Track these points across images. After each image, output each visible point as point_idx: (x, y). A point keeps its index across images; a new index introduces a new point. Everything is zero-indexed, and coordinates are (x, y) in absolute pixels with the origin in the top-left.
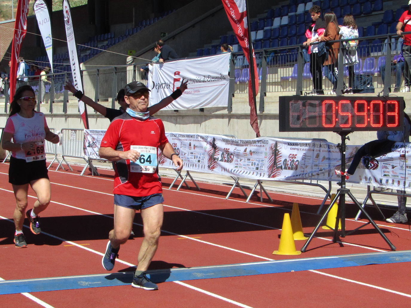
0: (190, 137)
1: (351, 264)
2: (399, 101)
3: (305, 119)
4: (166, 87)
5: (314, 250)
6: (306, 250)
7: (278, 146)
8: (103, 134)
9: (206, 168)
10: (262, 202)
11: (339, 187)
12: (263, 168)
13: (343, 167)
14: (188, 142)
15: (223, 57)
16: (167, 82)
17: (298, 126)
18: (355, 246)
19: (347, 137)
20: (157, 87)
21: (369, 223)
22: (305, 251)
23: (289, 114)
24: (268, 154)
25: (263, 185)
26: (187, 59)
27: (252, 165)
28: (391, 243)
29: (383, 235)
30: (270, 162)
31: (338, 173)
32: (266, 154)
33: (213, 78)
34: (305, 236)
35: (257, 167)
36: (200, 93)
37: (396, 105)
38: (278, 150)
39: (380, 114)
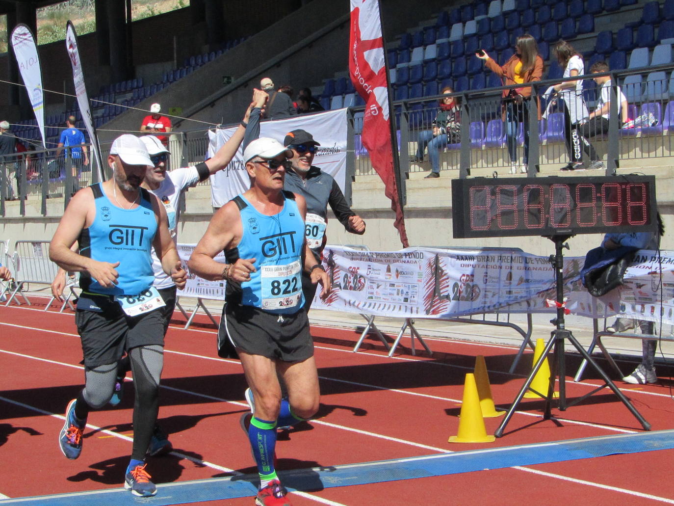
1: (580, 455)
2: (649, 183)
3: (496, 216)
4: (240, 167)
5: (515, 433)
6: (503, 433)
7: (440, 261)
9: (319, 301)
10: (415, 356)
11: (555, 328)
12: (415, 299)
13: (560, 294)
15: (333, 117)
17: (485, 228)
18: (583, 425)
19: (564, 244)
21: (604, 386)
22: (502, 435)
23: (469, 208)
24: (424, 275)
25: (414, 326)
26: (273, 120)
27: (398, 294)
28: (644, 419)
29: (630, 405)
30: (427, 288)
31: (552, 305)
32: (420, 275)
34: (497, 410)
35: (407, 297)
37: (644, 190)
38: (441, 269)
39: (618, 204)
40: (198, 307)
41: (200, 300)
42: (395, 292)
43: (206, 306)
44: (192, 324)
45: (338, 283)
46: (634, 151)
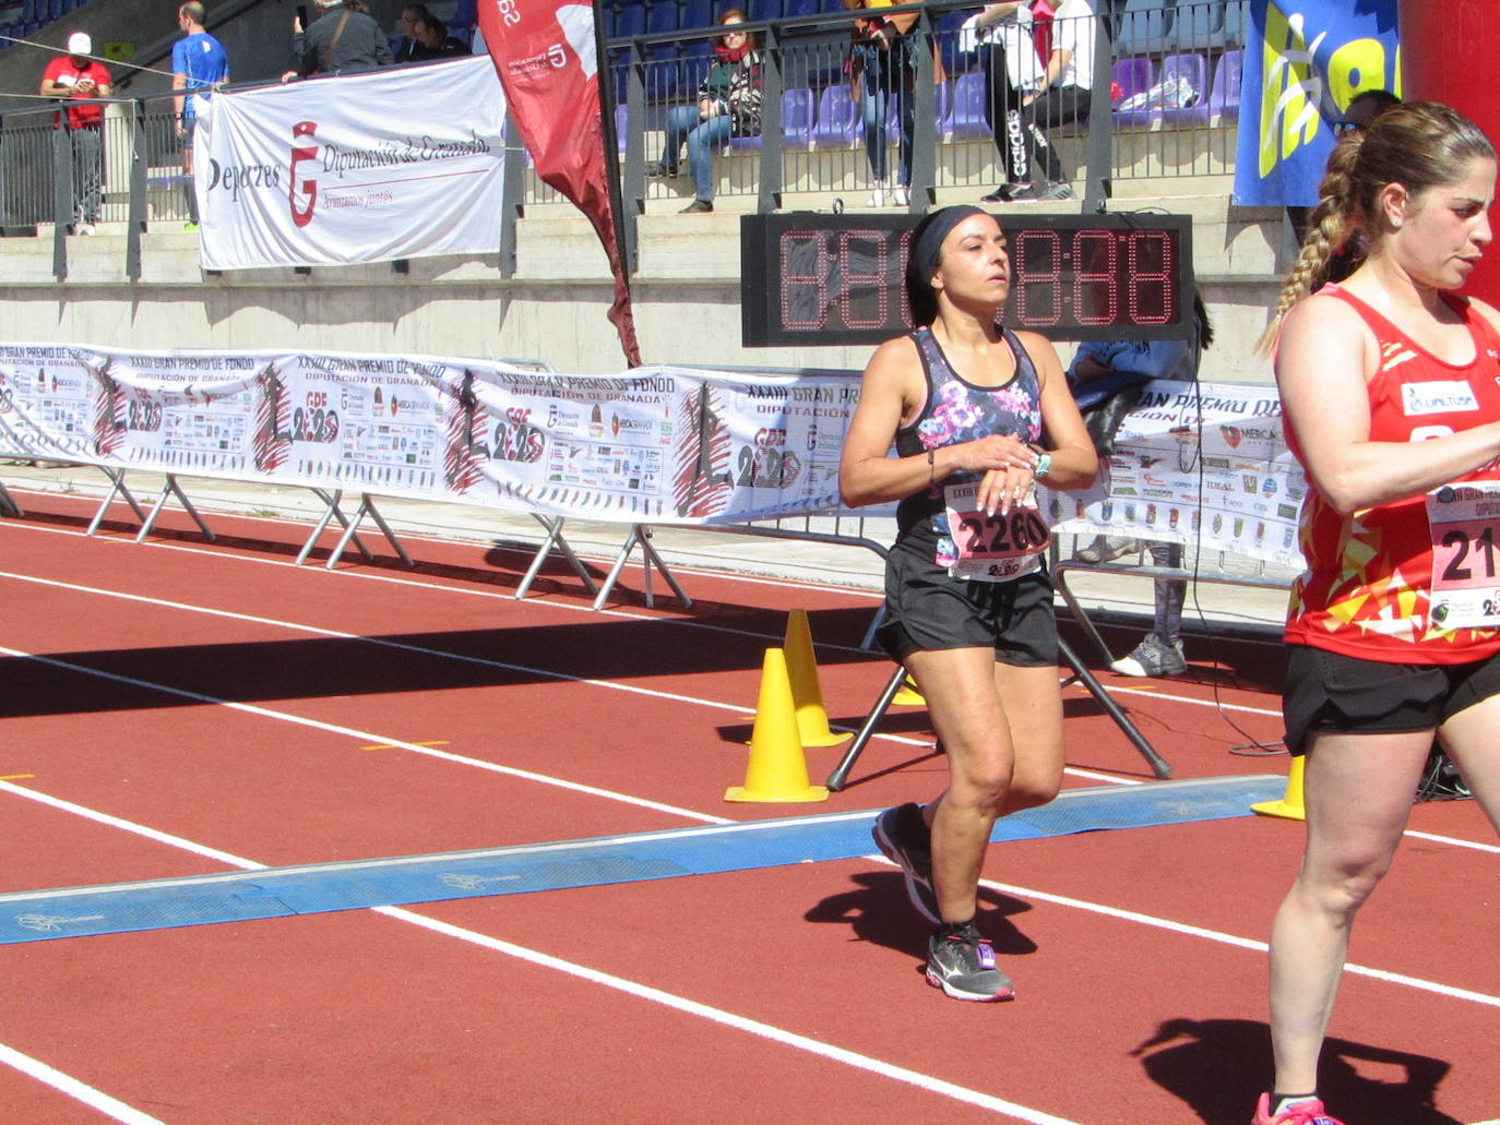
0: (375, 369)
1: (1016, 830)
2: (1177, 231)
3: (839, 298)
4: (262, 181)
5: (871, 781)
6: (847, 782)
7: (712, 399)
8: (36, 359)
9: (440, 483)
10: (651, 609)
12: (655, 482)
14: (371, 386)
15: (479, 69)
16: (265, 163)
17: (813, 326)
20: (230, 182)
21: (1071, 681)
22: (844, 786)
23: (778, 280)
24: (675, 428)
25: (650, 541)
26: (340, 75)
27: (617, 471)
28: (1155, 753)
29: (1126, 723)
30: (682, 460)
32: (666, 428)
33: (442, 147)
34: (833, 731)
35: (636, 477)
36: (395, 201)
37: (1166, 246)
38: (712, 415)
39: (1109, 278)
40: (167, 492)
41: (171, 478)
42: (611, 466)
43: (185, 492)
44: (153, 533)
45: (483, 445)
46: (1145, 160)
